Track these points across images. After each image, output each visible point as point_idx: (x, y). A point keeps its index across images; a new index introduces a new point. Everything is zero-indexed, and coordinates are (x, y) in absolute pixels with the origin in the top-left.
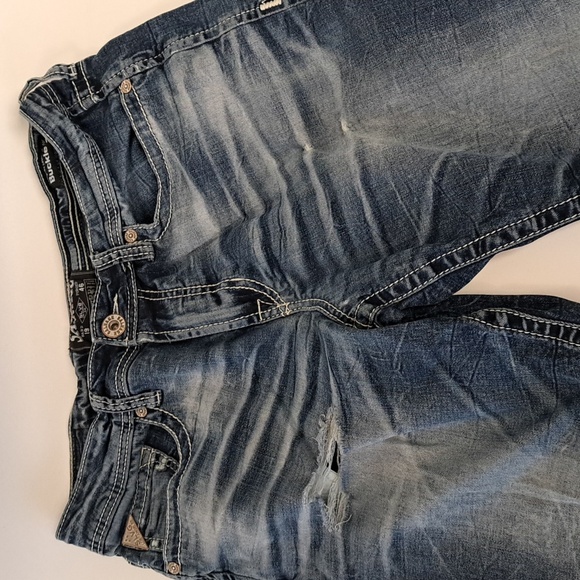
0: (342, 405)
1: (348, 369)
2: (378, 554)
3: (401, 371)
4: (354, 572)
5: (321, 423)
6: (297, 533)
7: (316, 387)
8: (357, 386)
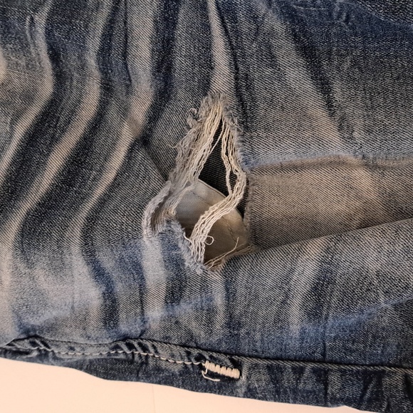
0: (237, 88)
1: (255, 18)
2: (284, 302)
3: (347, 21)
4: (240, 325)
5: (190, 121)
6: (143, 278)
7: (170, 68)
8: (269, 47)
